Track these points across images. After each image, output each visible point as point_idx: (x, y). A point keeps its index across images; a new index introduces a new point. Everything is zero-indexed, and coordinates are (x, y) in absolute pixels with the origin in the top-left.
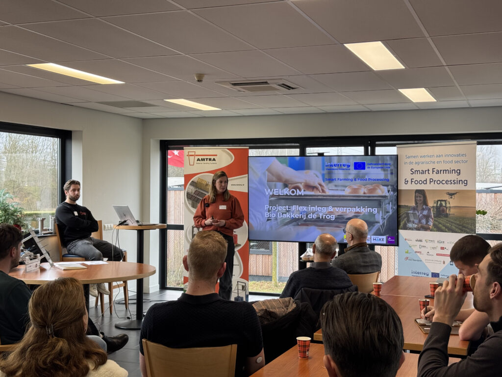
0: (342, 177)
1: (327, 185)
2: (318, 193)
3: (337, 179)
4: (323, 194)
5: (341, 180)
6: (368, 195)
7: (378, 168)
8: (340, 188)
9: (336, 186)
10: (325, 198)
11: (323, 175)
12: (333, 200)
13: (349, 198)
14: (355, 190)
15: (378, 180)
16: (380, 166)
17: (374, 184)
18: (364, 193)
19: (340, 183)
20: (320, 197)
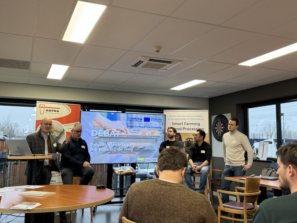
0: (137, 125)
1: (129, 130)
2: (124, 134)
3: (135, 127)
4: (127, 135)
5: (137, 127)
6: (151, 135)
7: (156, 121)
8: (136, 132)
9: (134, 130)
10: (128, 137)
11: (127, 124)
12: (132, 138)
13: (141, 137)
14: (144, 133)
15: (156, 127)
16: (157, 120)
17: (154, 129)
18: (149, 135)
19: (136, 128)
20: (125, 137)
